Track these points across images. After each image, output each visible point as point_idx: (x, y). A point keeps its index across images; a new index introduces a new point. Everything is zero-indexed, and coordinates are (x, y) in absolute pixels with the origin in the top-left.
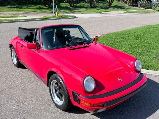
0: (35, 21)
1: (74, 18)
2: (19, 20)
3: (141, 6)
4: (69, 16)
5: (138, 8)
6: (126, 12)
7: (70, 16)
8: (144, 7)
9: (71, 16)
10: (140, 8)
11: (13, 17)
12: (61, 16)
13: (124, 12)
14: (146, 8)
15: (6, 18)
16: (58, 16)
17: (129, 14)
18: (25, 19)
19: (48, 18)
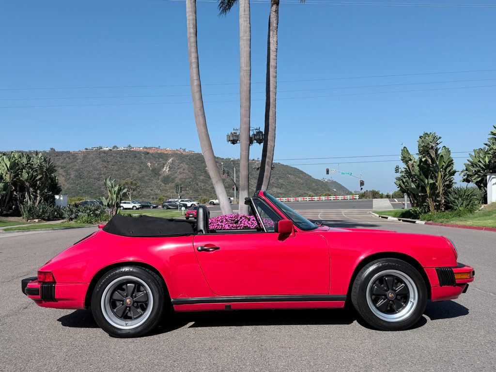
3: (32, 214)
5: (24, 220)
6: (11, 229)
8: (40, 217)
10: (28, 219)
13: (5, 230)
14: (44, 220)
17: (21, 234)
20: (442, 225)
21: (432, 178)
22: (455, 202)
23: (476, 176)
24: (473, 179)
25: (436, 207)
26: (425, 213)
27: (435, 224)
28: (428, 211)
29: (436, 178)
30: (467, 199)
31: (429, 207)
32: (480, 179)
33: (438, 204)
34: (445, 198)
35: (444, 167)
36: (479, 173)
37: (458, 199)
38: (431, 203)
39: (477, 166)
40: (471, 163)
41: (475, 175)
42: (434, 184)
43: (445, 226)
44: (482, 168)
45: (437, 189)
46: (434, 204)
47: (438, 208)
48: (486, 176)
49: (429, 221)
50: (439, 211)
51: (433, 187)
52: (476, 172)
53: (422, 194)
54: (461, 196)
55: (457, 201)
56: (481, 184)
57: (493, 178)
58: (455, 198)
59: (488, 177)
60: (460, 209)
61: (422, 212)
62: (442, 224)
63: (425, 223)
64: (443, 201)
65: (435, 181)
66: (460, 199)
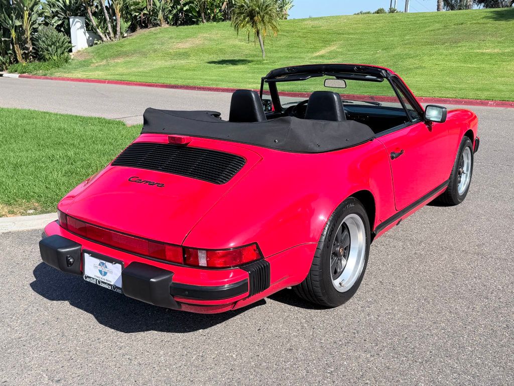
20: (47, 78)
21: (17, 18)
22: (48, 50)
23: (56, 18)
24: (53, 22)
25: (24, 56)
26: (11, 63)
27: (36, 78)
28: (14, 61)
29: (22, 18)
30: (61, 47)
31: (16, 56)
32: (60, 22)
33: (26, 52)
34: (33, 44)
35: (31, 6)
36: (59, 15)
37: (51, 47)
38: (18, 50)
39: (54, 6)
40: (48, 2)
41: (53, 17)
42: (21, 26)
43: (52, 79)
44: (62, 9)
45: (23, 32)
46: (22, 52)
47: (26, 56)
48: (68, 19)
49: (24, 73)
50: (28, 61)
51: (20, 30)
52: (55, 14)
53: (7, 39)
54: (53, 44)
55: (50, 49)
56: (61, 28)
57: (77, 22)
58: (48, 45)
59: (71, 20)
60: (55, 58)
61: (6, 62)
62: (45, 77)
63: (20, 77)
64: (31, 49)
65: (21, 24)
66: (53, 46)
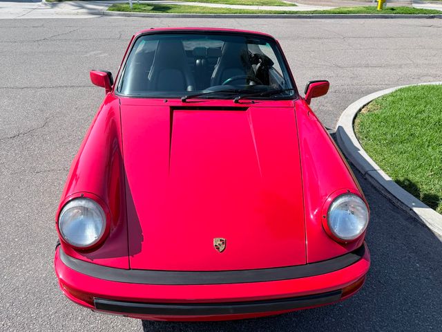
0: (310, 17)
1: (432, 17)
2: (270, 12)
4: (417, 10)
7: (422, 11)
9: (426, 10)
11: (263, 4)
12: (393, 9)
15: (248, 5)
16: (381, 8)
18: (285, 12)
19: (350, 12)
